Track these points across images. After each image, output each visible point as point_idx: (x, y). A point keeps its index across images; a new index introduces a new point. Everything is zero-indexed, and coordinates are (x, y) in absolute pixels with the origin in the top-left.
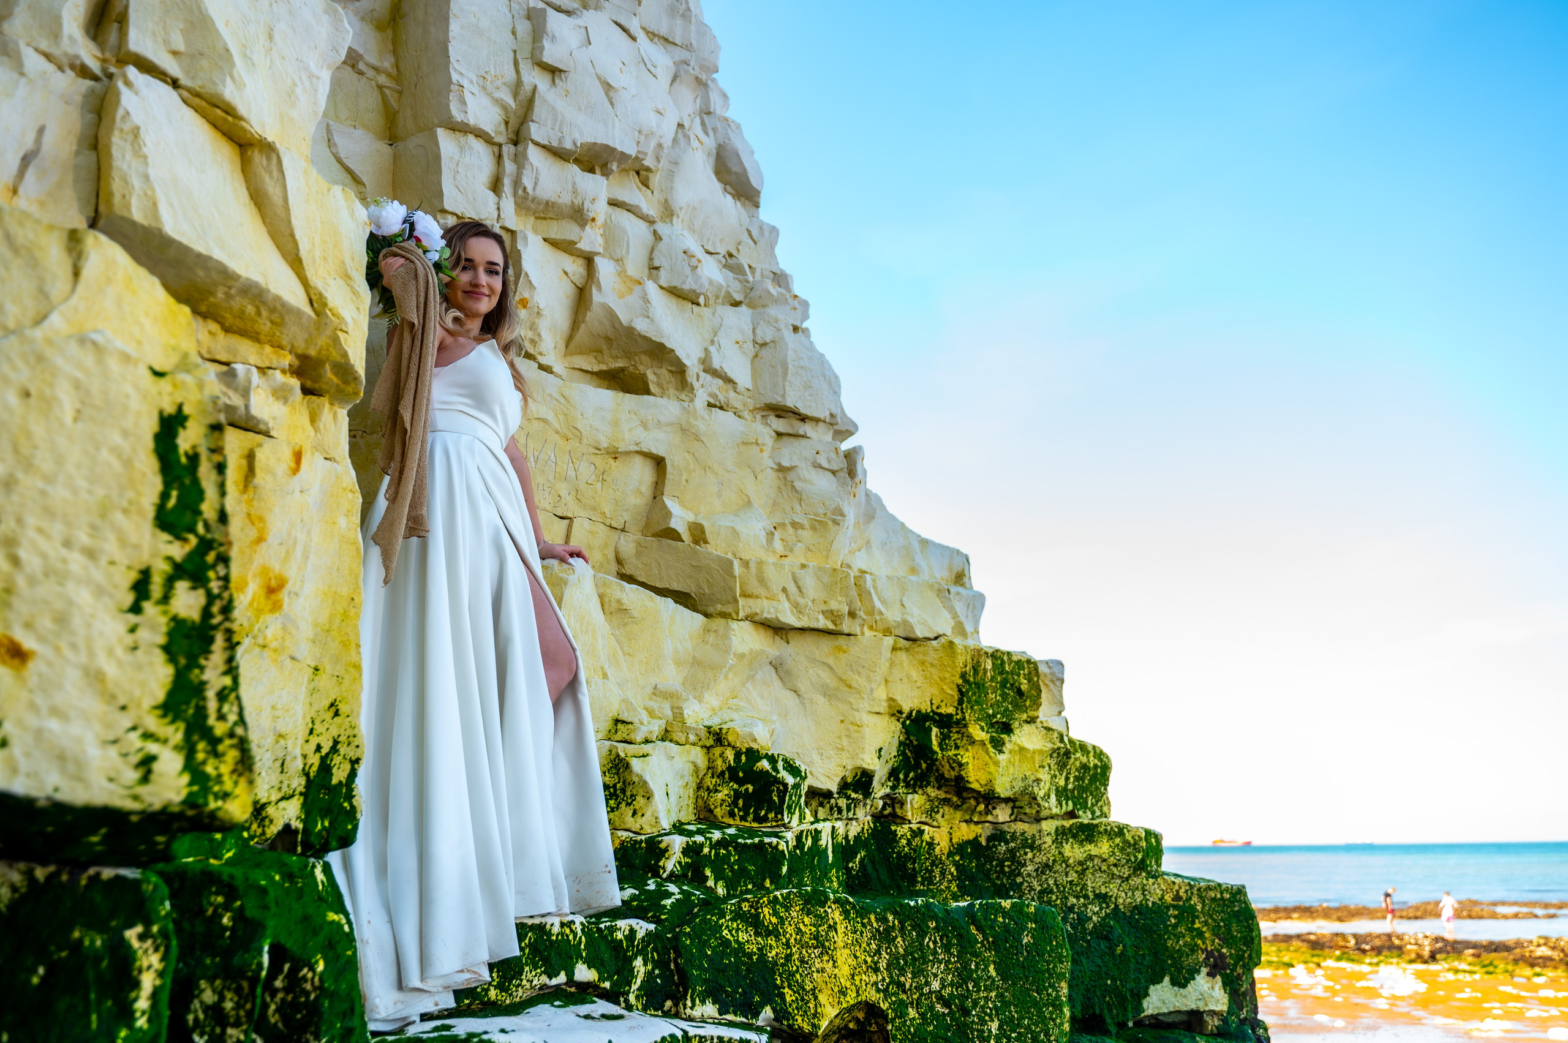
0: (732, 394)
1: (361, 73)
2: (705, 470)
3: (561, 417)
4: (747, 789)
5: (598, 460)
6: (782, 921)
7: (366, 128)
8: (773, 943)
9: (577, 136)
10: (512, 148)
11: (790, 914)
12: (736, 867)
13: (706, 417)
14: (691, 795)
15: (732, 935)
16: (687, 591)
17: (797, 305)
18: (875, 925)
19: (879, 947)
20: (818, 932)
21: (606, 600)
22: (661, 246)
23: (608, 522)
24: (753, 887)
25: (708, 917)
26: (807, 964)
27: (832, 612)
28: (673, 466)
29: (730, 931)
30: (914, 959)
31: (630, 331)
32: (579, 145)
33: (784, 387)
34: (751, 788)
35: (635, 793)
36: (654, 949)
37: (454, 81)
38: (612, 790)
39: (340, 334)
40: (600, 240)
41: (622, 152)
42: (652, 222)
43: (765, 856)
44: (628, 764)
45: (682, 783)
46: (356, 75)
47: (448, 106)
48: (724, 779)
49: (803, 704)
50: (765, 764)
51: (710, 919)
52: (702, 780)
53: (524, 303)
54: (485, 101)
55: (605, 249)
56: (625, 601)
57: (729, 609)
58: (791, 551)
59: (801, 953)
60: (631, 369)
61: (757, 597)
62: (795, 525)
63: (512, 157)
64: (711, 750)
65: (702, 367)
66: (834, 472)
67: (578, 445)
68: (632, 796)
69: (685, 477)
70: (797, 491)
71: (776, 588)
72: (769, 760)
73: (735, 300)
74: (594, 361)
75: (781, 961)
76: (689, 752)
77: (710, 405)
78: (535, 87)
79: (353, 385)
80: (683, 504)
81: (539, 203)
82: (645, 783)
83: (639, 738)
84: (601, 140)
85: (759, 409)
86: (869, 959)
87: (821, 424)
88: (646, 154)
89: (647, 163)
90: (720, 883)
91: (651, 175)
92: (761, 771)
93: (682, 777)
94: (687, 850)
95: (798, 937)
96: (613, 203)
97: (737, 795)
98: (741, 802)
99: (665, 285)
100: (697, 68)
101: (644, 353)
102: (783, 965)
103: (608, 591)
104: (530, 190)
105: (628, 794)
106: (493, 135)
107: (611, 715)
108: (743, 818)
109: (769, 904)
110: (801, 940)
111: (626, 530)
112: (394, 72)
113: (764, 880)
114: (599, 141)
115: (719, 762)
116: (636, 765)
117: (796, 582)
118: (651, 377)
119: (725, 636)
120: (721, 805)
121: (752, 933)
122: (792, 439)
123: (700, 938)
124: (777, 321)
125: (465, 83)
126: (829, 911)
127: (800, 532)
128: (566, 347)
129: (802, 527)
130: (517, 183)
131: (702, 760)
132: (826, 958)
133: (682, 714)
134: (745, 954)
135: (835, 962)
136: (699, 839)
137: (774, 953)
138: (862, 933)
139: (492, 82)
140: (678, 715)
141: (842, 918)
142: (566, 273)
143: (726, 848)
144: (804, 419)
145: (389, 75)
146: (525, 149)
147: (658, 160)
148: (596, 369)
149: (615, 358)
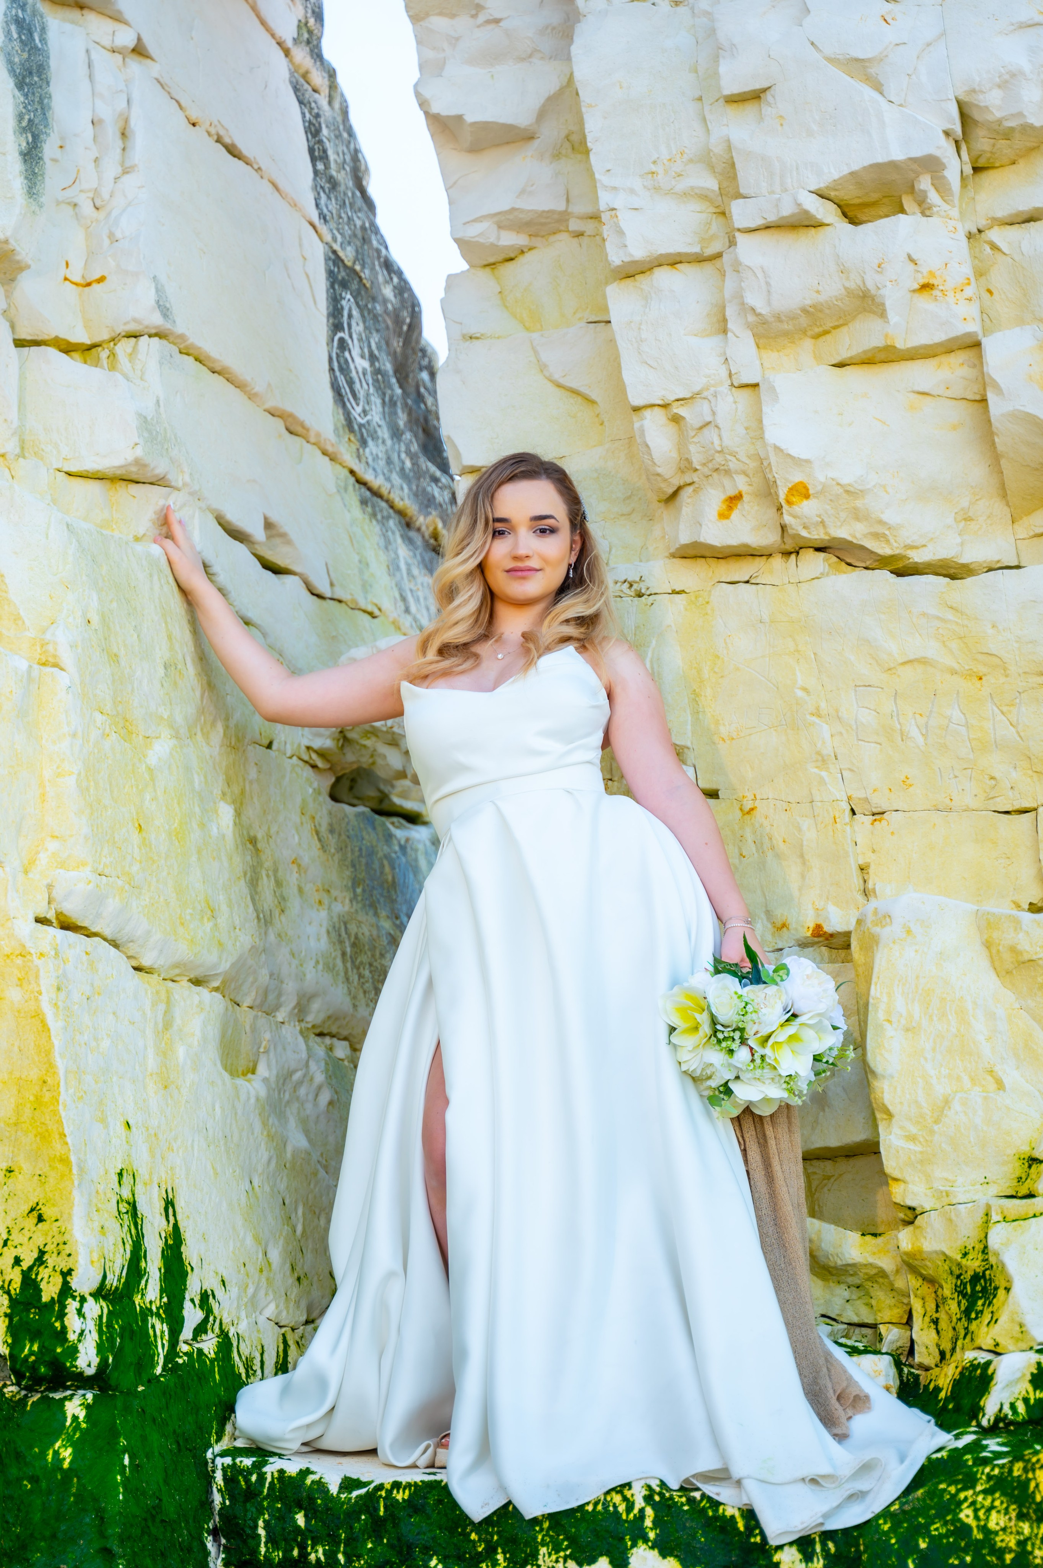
3: (955, 646)
21: (994, 951)
53: (800, 492)
67: (1003, 680)
128: (1007, 506)
142: (924, 393)
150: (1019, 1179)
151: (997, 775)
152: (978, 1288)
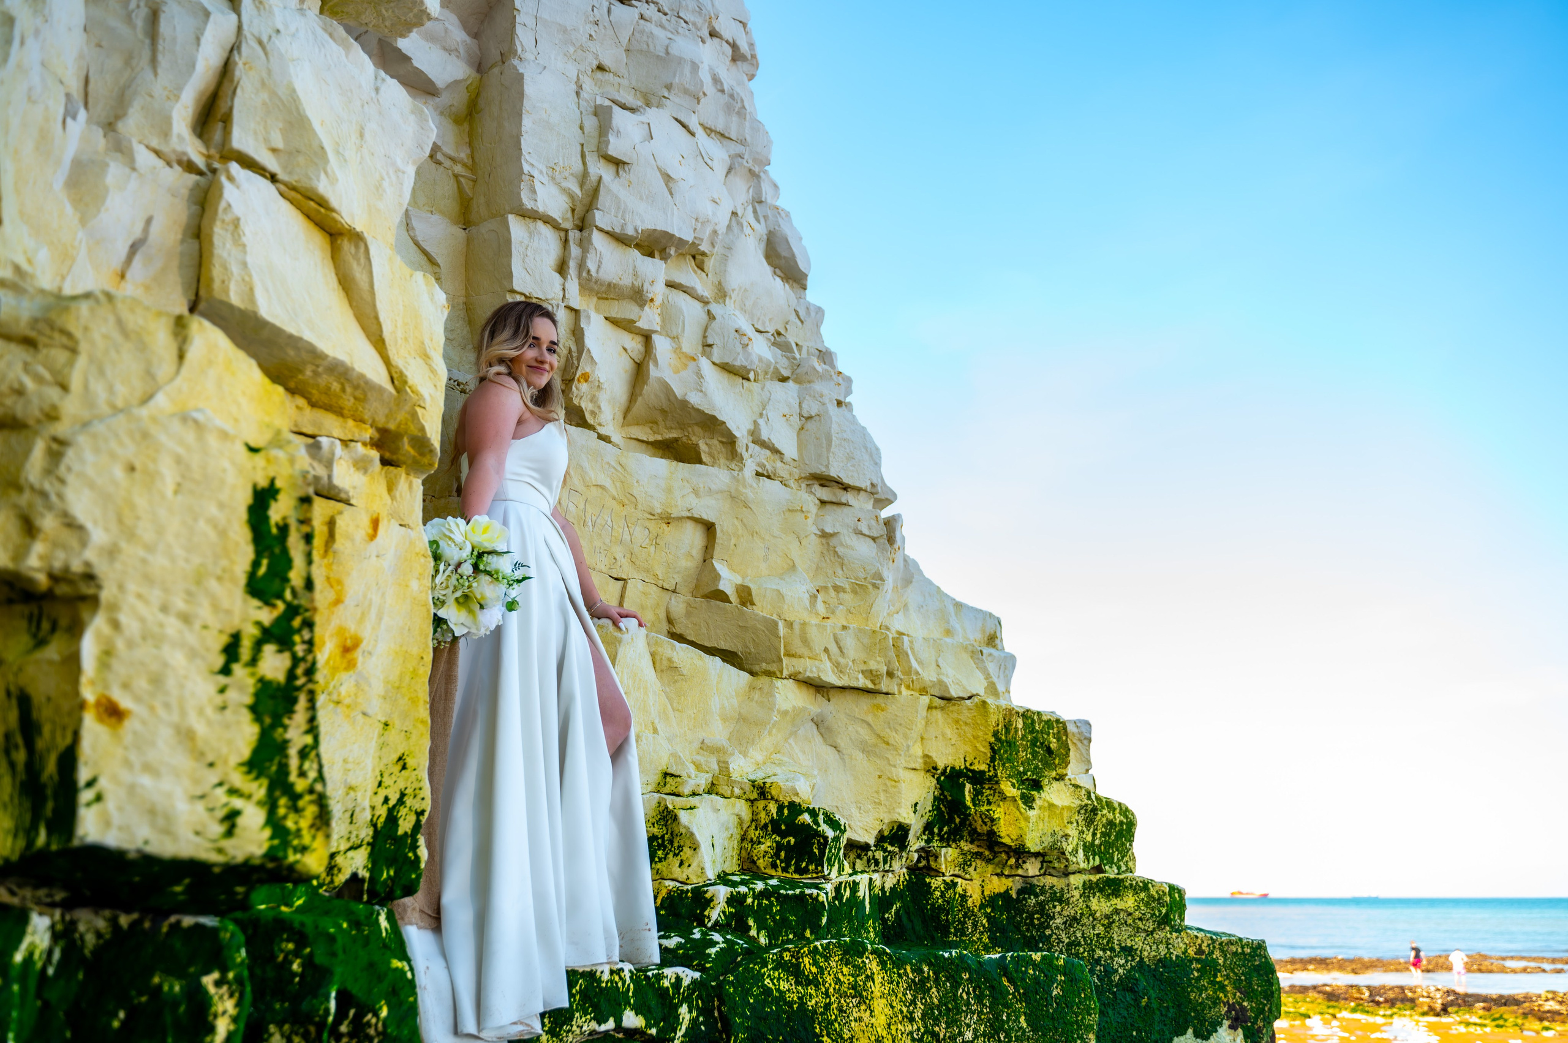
0: (779, 464)
1: (439, 163)
2: (753, 536)
3: (618, 484)
4: (789, 842)
5: (652, 525)
6: (821, 970)
7: (442, 212)
8: (813, 992)
9: (638, 223)
10: (578, 233)
11: (829, 964)
12: (778, 918)
13: (755, 485)
14: (735, 847)
15: (774, 984)
16: (735, 650)
17: (841, 381)
18: (911, 975)
19: (915, 997)
20: (856, 982)
21: (658, 658)
22: (715, 325)
23: (660, 583)
24: (794, 937)
25: (751, 966)
26: (845, 1013)
27: (871, 671)
28: (722, 531)
29: (772, 980)
30: (948, 1010)
31: (684, 404)
32: (640, 231)
33: (828, 457)
34: (792, 840)
35: (682, 844)
36: (699, 997)
37: (525, 171)
38: (660, 841)
39: (418, 409)
40: (658, 319)
41: (680, 239)
42: (706, 303)
43: (806, 907)
44: (676, 816)
45: (727, 834)
46: (434, 165)
47: (519, 194)
48: (767, 831)
49: (843, 759)
50: (806, 818)
51: (753, 968)
52: (746, 831)
53: (586, 377)
54: (554, 190)
55: (662, 327)
56: (675, 659)
57: (773, 668)
58: (833, 613)
59: (840, 1002)
60: (685, 439)
61: (800, 657)
62: (837, 589)
63: (578, 241)
64: (755, 803)
65: (751, 438)
66: (874, 539)
67: (633, 510)
68: (679, 847)
69: (733, 541)
70: (839, 557)
71: (818, 649)
72: (810, 814)
73: (783, 376)
74: (650, 431)
75: (821, 1010)
76: (734, 805)
77: (758, 474)
78: (601, 178)
79: (428, 457)
80: (731, 567)
81: (602, 285)
82: (692, 834)
83: (687, 791)
84: (661, 227)
85: (804, 478)
86: (905, 1009)
87: (862, 493)
88: (702, 240)
89: (702, 248)
90: (763, 933)
91: (706, 259)
92: (803, 824)
93: (727, 829)
94: (732, 900)
95: (837, 987)
96: (671, 285)
97: (779, 847)
98: (783, 854)
99: (717, 362)
100: (750, 161)
101: (697, 424)
102: (822, 1014)
103: (660, 649)
104: (593, 272)
105: (676, 844)
106: (560, 221)
107: (660, 768)
108: (785, 870)
109: (809, 954)
110: (839, 989)
111: (677, 591)
112: (470, 162)
113: (804, 930)
114: (658, 228)
115: (763, 815)
116: (684, 817)
117: (837, 643)
118: (703, 447)
119: (770, 694)
120: (764, 856)
121: (793, 982)
122: (835, 507)
123: (743, 987)
124: (822, 396)
125: (535, 173)
126: (867, 961)
127: (841, 595)
128: (624, 418)
129: (844, 591)
130: (582, 265)
131: (746, 815)
132: (863, 1007)
133: (728, 768)
134: (786, 1003)
135: (872, 1011)
136: (743, 889)
137: (813, 1002)
138: (898, 983)
139: (560, 173)
140: (724, 768)
141: (879, 968)
142: (625, 349)
143: (768, 899)
144: (846, 488)
145: (465, 165)
146: (590, 235)
147: (713, 245)
148: (651, 439)
149: (670, 429)
150: (659, 784)
151: (617, 558)
152: (655, 843)
